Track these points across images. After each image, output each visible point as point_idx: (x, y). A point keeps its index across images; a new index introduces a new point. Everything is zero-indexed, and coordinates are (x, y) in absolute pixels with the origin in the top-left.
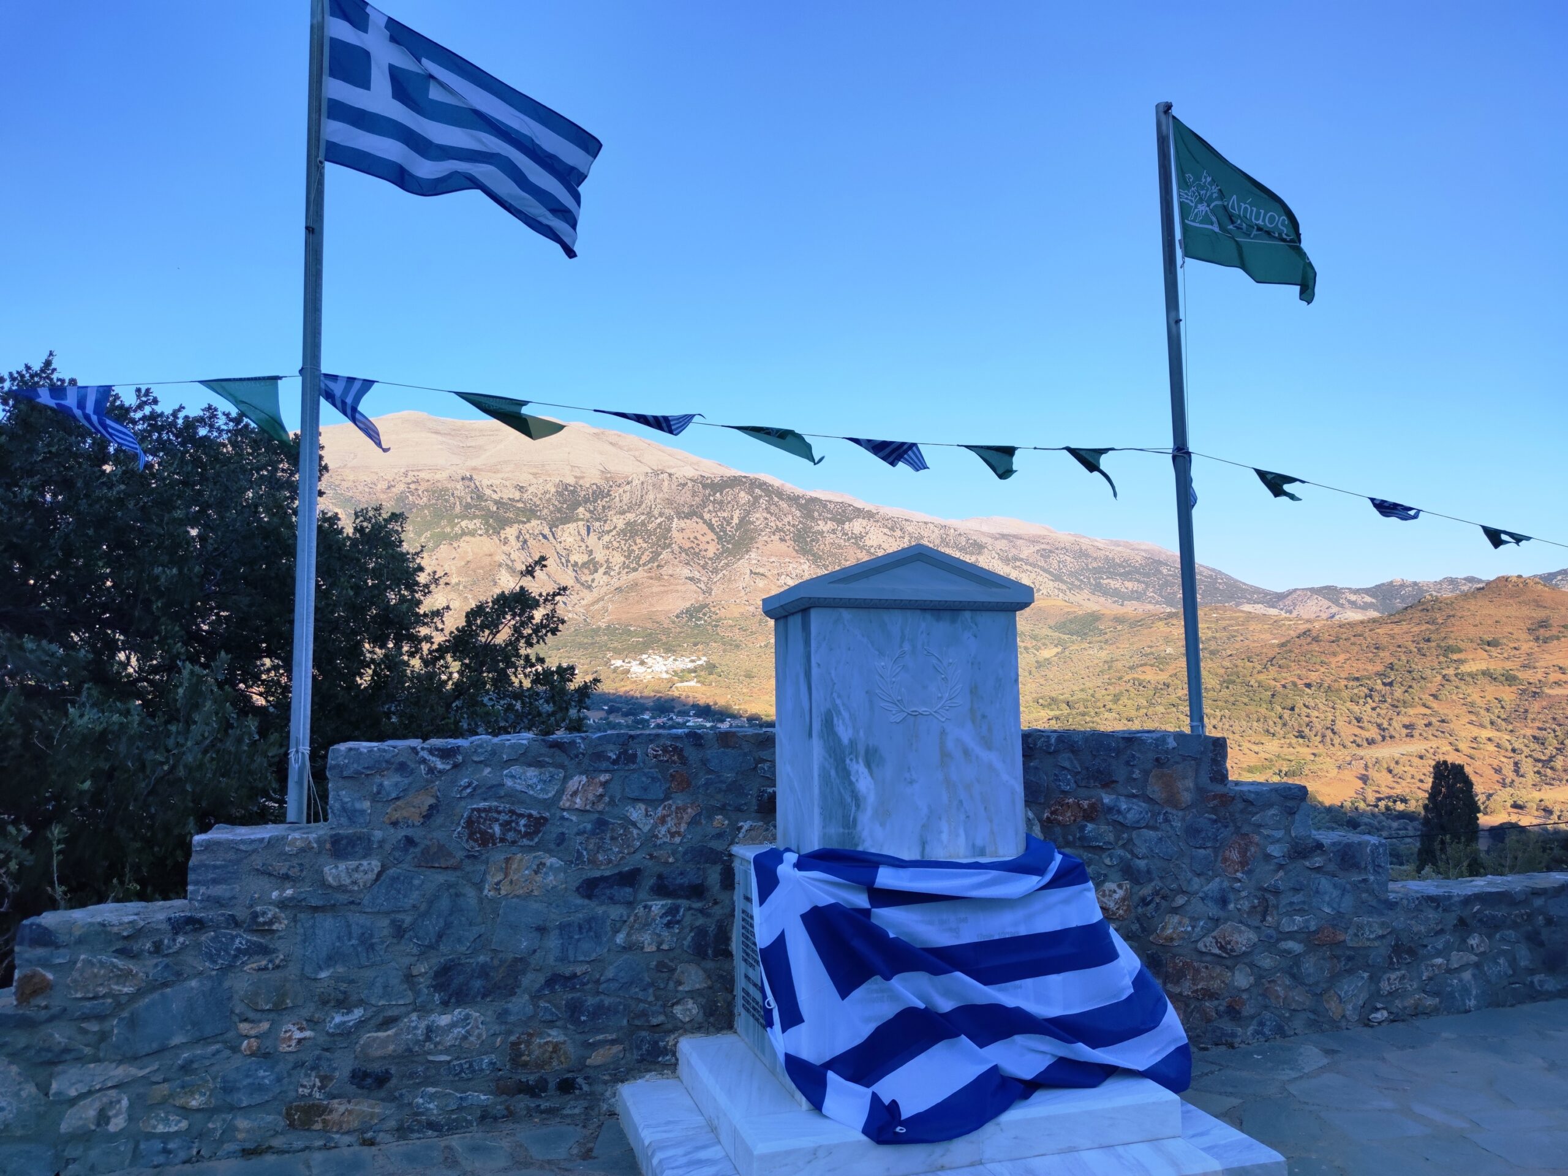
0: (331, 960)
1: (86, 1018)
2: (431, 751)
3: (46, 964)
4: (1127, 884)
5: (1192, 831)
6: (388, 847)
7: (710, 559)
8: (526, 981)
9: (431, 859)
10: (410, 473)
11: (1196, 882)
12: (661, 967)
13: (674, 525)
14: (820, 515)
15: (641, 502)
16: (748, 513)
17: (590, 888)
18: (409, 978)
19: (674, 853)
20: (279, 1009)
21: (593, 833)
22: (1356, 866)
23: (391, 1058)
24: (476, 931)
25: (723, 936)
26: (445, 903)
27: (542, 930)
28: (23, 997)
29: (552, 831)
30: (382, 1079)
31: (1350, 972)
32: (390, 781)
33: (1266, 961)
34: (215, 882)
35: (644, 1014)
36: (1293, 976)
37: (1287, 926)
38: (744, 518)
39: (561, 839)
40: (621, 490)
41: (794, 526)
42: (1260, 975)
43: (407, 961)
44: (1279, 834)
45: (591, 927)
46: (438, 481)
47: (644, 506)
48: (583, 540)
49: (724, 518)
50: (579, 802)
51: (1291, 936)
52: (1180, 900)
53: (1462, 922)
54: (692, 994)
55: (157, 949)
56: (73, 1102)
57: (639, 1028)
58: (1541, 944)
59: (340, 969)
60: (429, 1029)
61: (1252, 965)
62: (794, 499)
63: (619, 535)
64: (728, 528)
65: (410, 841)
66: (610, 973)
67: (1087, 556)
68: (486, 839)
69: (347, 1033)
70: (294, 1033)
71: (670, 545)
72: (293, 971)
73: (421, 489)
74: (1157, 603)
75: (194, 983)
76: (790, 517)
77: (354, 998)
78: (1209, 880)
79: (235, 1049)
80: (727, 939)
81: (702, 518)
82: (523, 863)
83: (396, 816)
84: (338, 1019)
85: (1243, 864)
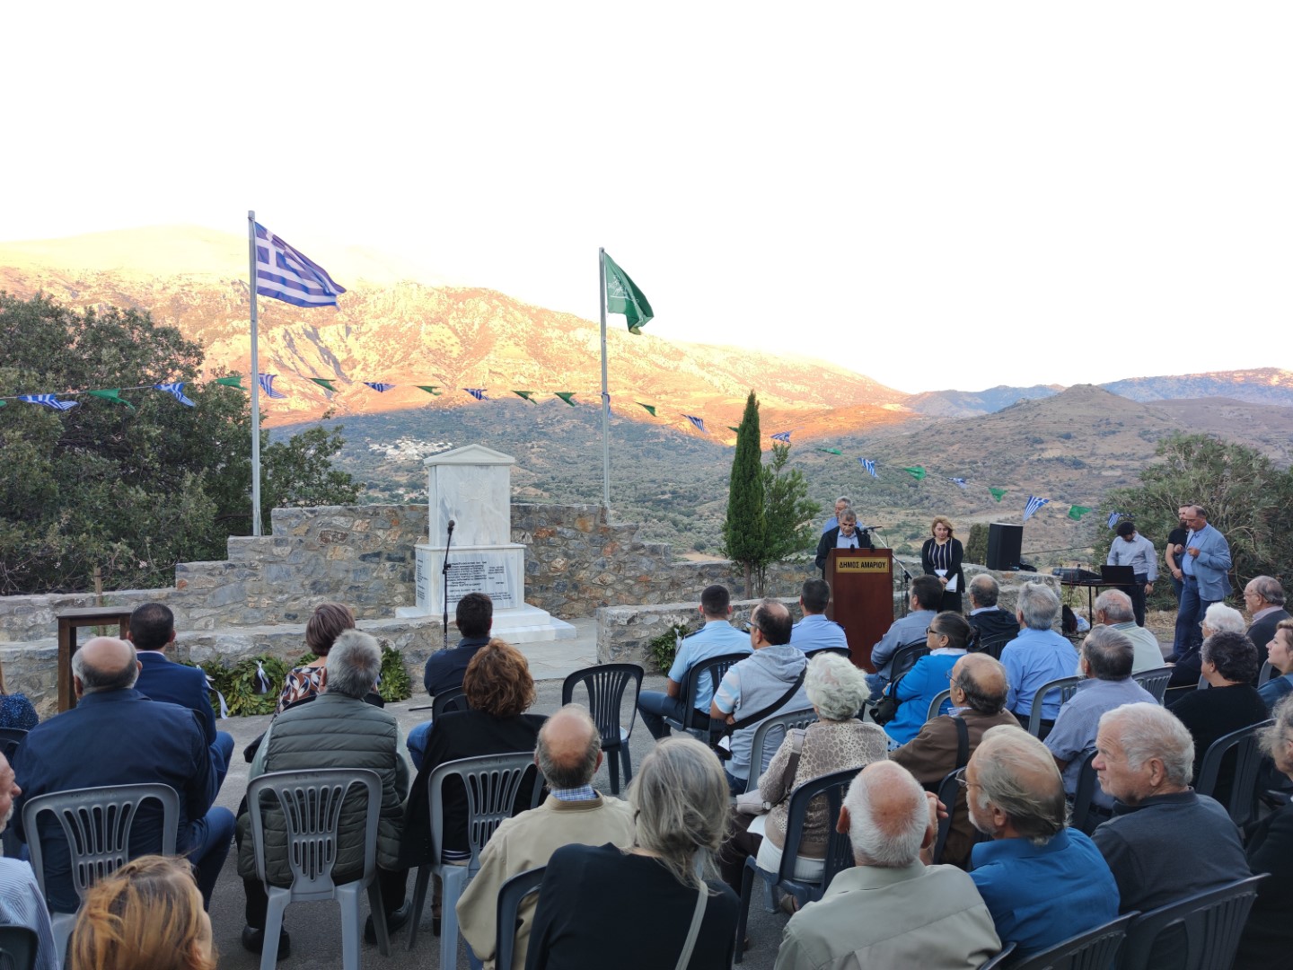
0: (276, 579)
1: (199, 594)
2: (307, 511)
3: (185, 577)
4: (565, 559)
5: (592, 541)
6: (294, 543)
7: (454, 359)
8: (342, 588)
9: (308, 547)
10: (184, 277)
11: (593, 559)
12: (390, 585)
13: (423, 329)
14: (549, 324)
15: (393, 309)
16: (487, 320)
17: (364, 558)
18: (303, 585)
19: (393, 546)
20: (260, 594)
21: (365, 539)
22: (657, 553)
23: (297, 610)
24: (324, 571)
25: (412, 574)
26: (313, 561)
27: (347, 571)
28: (180, 588)
29: (350, 538)
30: (295, 617)
31: (653, 591)
32: (293, 521)
33: (619, 587)
34: (238, 553)
35: (383, 599)
36: (630, 592)
37: (628, 574)
38: (484, 324)
39: (353, 541)
40: (375, 297)
41: (527, 333)
42: (616, 592)
43: (301, 580)
44: (627, 542)
45: (364, 570)
46: (209, 285)
47: (395, 312)
48: (342, 339)
49: (467, 324)
50: (359, 529)
51: (629, 578)
52: (586, 565)
53: (700, 574)
54: (400, 593)
55: (221, 573)
56: (197, 620)
57: (382, 604)
58: (734, 583)
59: (280, 582)
60: (310, 602)
61: (613, 588)
62: (526, 310)
63: (374, 336)
64: (470, 333)
65: (301, 541)
66: (371, 586)
67: (766, 363)
68: (327, 541)
69: (283, 602)
70: (265, 601)
71: (419, 346)
72: (264, 582)
73: (195, 290)
74: (819, 402)
75: (233, 585)
76: (523, 325)
77: (285, 591)
78: (598, 558)
79: (247, 606)
80: (413, 576)
81: (447, 324)
82: (340, 549)
83: (296, 533)
84: (280, 597)
85: (612, 552)
